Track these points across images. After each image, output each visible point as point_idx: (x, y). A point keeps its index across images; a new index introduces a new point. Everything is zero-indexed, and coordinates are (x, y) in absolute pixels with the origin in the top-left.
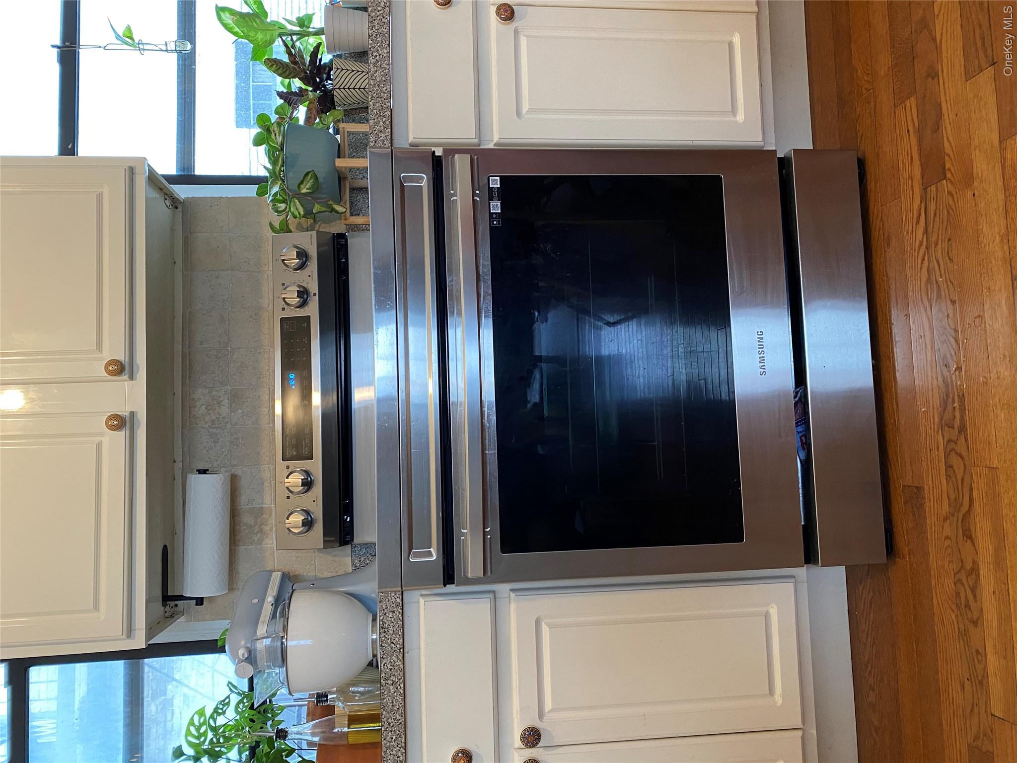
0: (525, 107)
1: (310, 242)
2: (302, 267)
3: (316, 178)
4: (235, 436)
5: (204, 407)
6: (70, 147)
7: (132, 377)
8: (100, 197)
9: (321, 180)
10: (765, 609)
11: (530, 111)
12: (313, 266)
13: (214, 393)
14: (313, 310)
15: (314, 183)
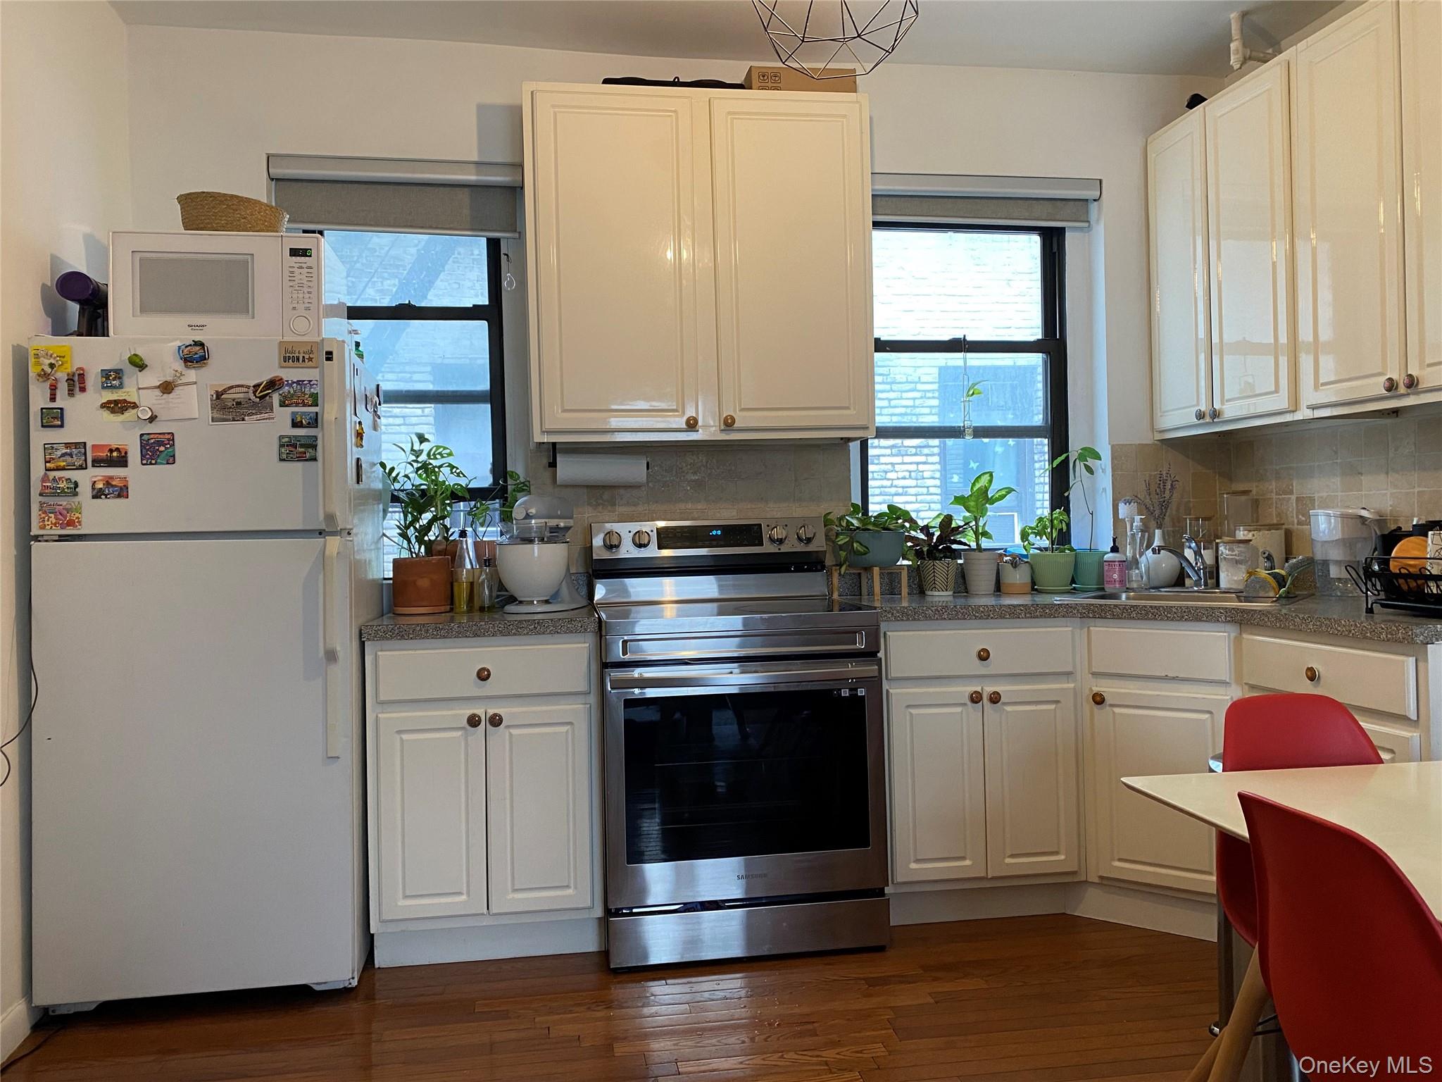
0: (914, 711)
1: (819, 545)
2: (800, 539)
3: (865, 554)
4: (670, 485)
5: (692, 461)
6: (888, 349)
7: (722, 430)
8: (848, 408)
9: (864, 556)
10: (572, 885)
11: (911, 714)
12: (801, 548)
13: (703, 469)
14: (768, 548)
15: (861, 552)
